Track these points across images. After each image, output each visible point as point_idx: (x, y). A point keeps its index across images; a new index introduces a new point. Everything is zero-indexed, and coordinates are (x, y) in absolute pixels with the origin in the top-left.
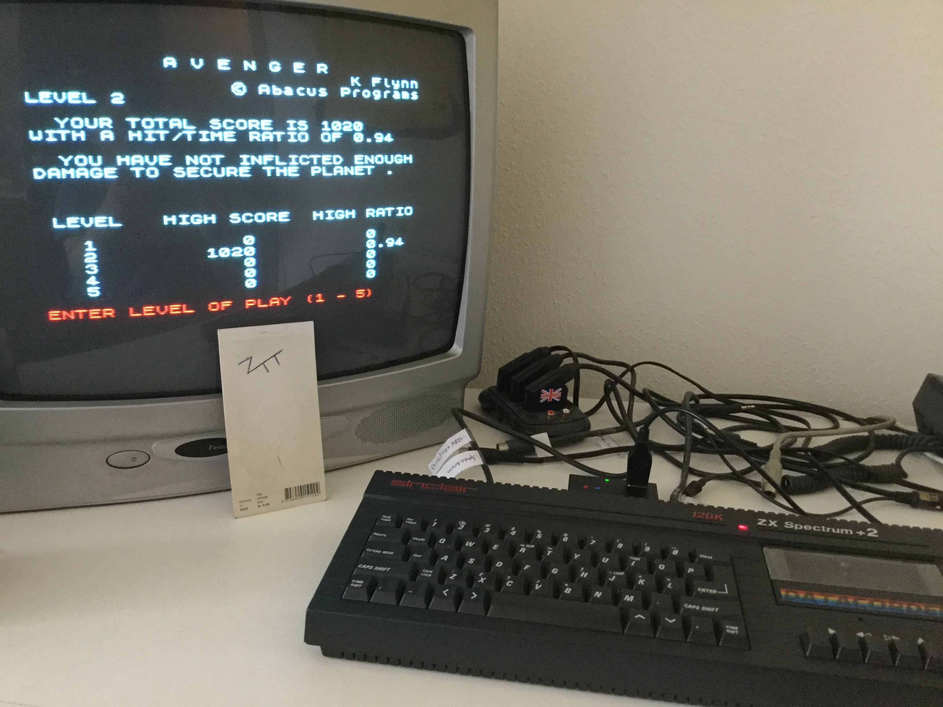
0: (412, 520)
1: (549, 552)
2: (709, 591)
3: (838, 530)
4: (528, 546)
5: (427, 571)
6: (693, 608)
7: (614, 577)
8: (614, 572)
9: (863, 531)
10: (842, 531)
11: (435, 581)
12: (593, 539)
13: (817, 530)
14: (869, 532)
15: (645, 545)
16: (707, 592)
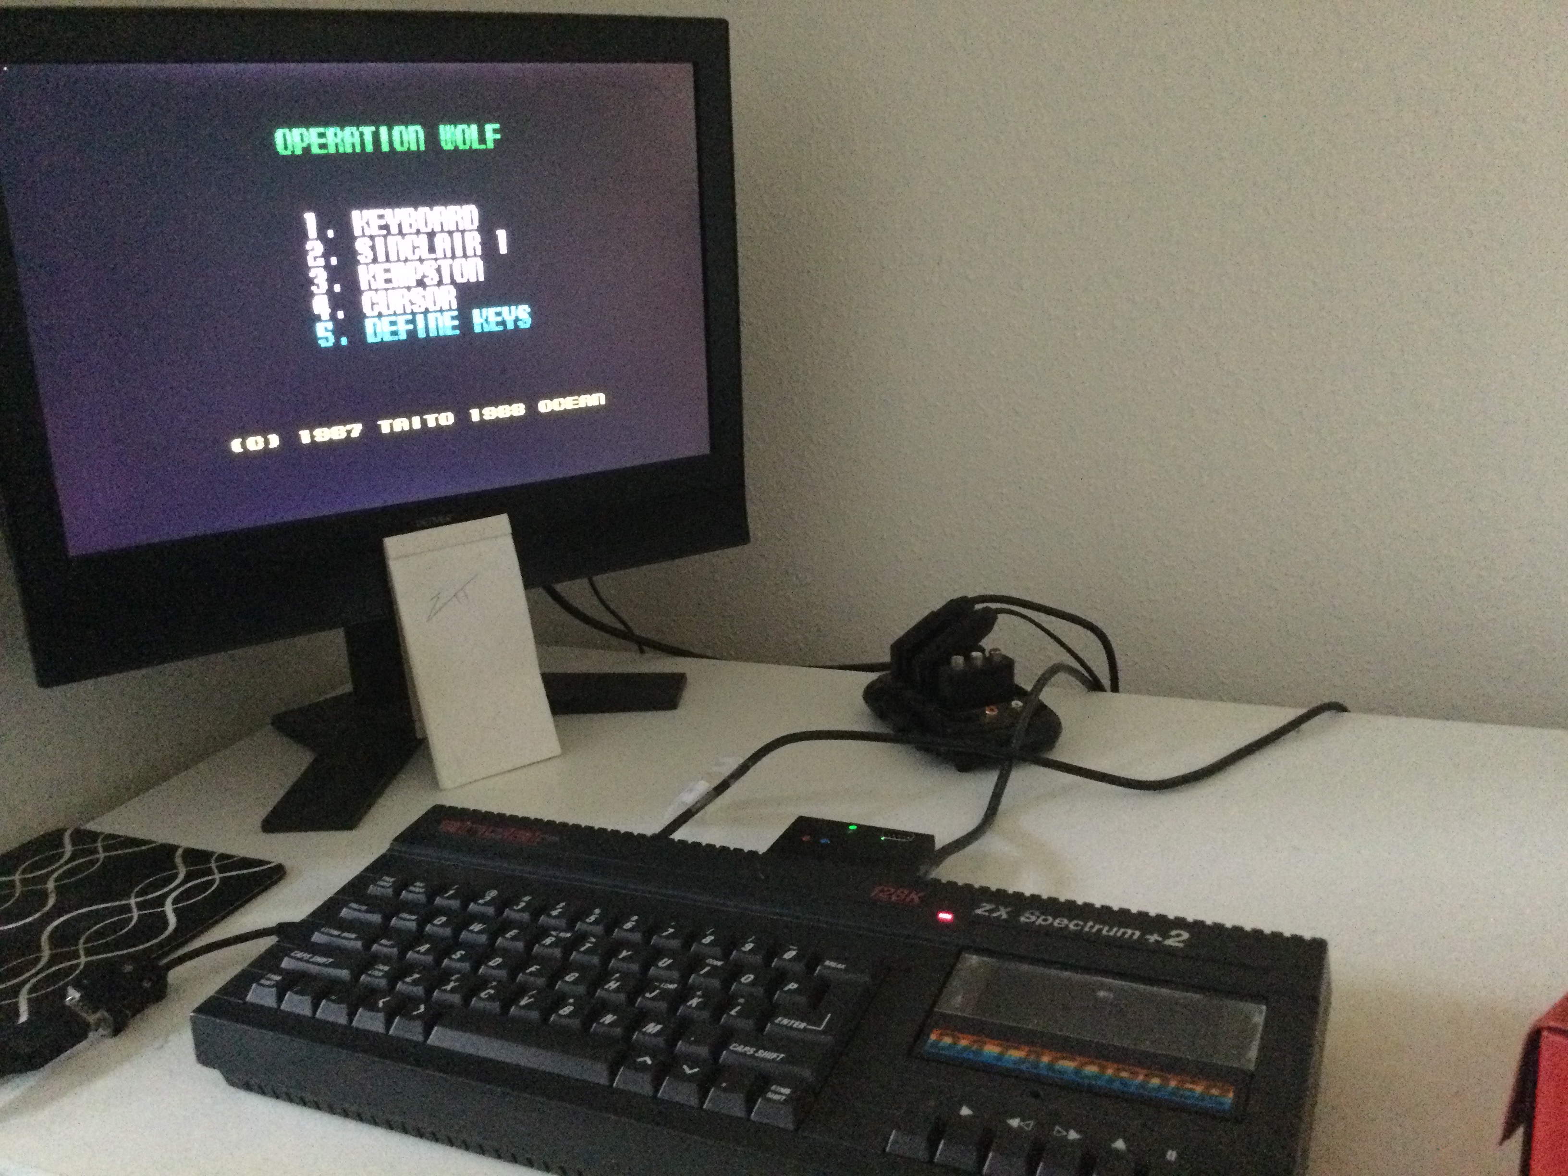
0: (422, 885)
1: (588, 945)
2: (794, 1024)
3: (1115, 930)
4: (562, 935)
5: (381, 967)
6: (743, 1051)
7: (658, 991)
8: (662, 986)
9: (1161, 936)
10: (1122, 930)
11: (383, 982)
12: (672, 927)
13: (1076, 928)
14: (1173, 937)
15: (749, 940)
16: (790, 1024)
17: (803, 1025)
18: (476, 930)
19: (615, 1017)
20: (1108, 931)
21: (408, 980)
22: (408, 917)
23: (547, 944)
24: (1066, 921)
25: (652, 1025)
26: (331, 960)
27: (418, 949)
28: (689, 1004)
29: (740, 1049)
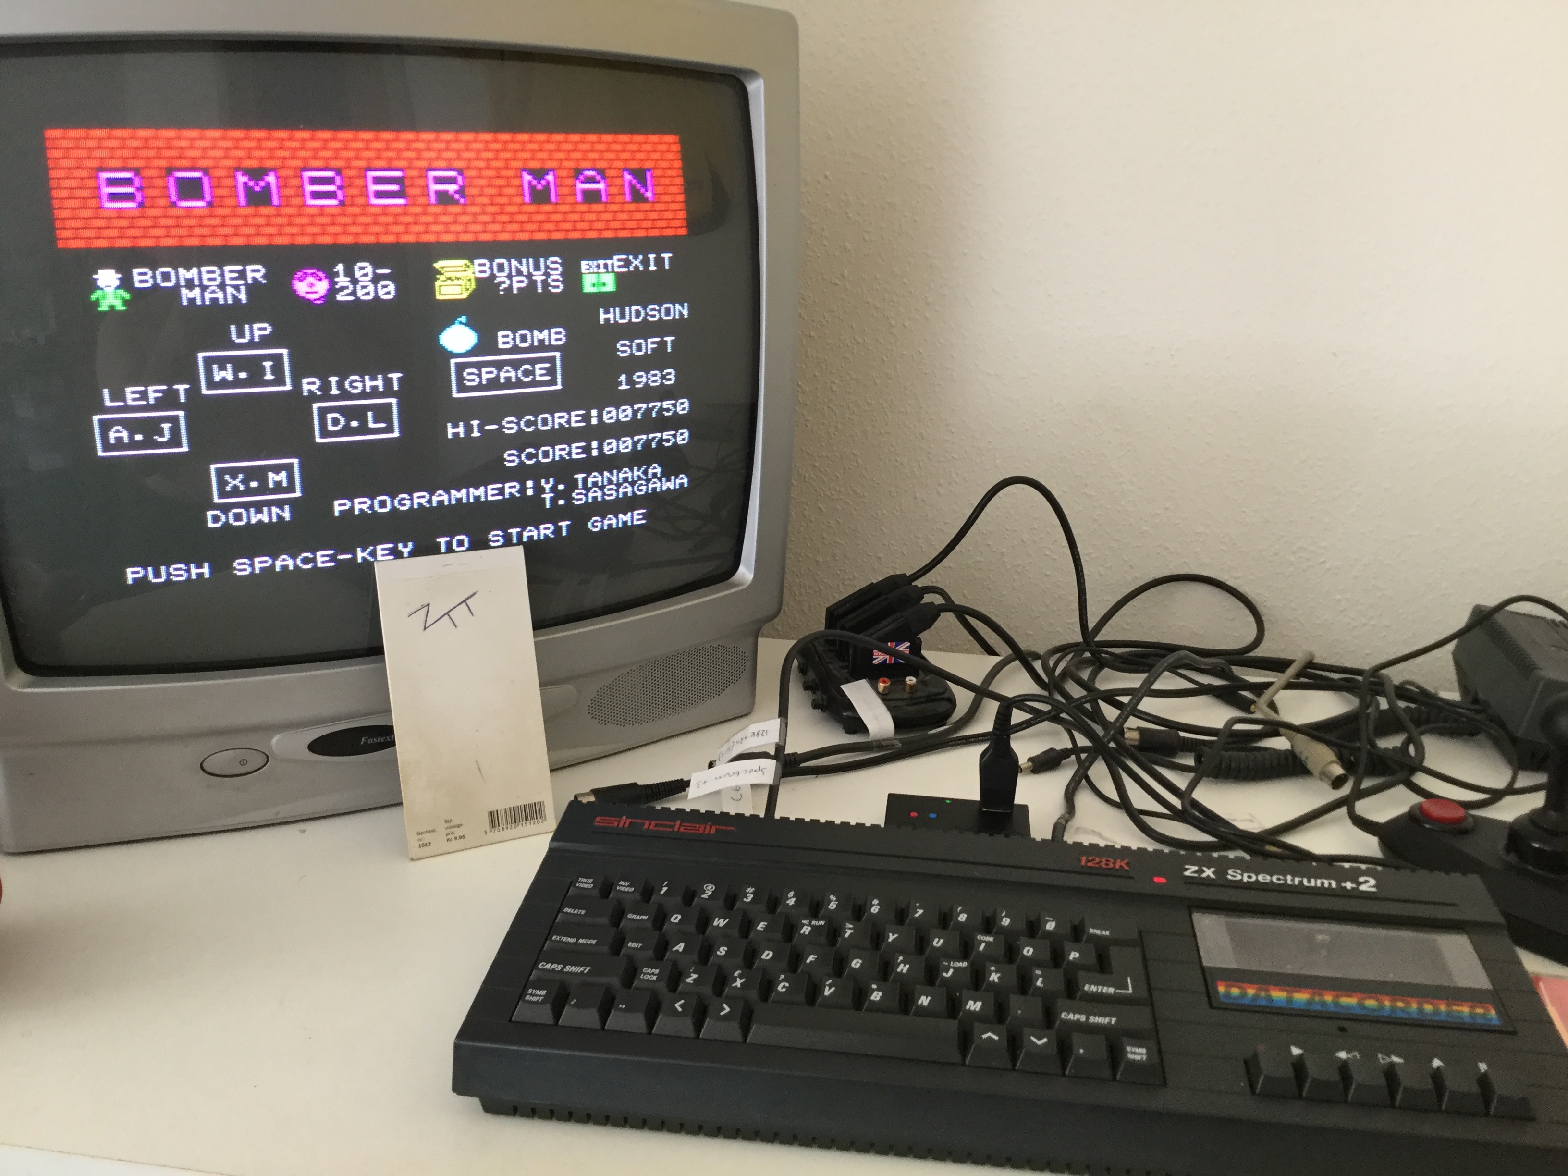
0: (627, 884)
1: (849, 932)
2: (1102, 989)
3: (1313, 881)
4: (814, 923)
5: (649, 971)
6: (1075, 1018)
7: (951, 971)
8: (952, 963)
9: (1352, 882)
10: (1319, 882)
11: (662, 987)
12: (920, 908)
13: (1278, 882)
14: (1362, 883)
15: (1003, 915)
16: (1099, 991)
17: (1111, 990)
18: (721, 925)
19: (929, 998)
20: (1309, 882)
21: (689, 980)
22: (638, 917)
23: (807, 933)
24: (1268, 877)
25: (971, 1003)
26: (588, 968)
27: (674, 949)
28: (991, 979)
29: (1071, 1016)
